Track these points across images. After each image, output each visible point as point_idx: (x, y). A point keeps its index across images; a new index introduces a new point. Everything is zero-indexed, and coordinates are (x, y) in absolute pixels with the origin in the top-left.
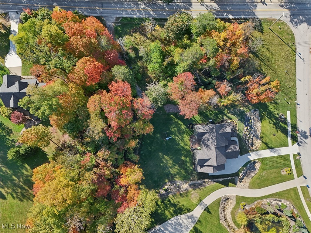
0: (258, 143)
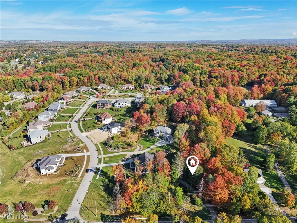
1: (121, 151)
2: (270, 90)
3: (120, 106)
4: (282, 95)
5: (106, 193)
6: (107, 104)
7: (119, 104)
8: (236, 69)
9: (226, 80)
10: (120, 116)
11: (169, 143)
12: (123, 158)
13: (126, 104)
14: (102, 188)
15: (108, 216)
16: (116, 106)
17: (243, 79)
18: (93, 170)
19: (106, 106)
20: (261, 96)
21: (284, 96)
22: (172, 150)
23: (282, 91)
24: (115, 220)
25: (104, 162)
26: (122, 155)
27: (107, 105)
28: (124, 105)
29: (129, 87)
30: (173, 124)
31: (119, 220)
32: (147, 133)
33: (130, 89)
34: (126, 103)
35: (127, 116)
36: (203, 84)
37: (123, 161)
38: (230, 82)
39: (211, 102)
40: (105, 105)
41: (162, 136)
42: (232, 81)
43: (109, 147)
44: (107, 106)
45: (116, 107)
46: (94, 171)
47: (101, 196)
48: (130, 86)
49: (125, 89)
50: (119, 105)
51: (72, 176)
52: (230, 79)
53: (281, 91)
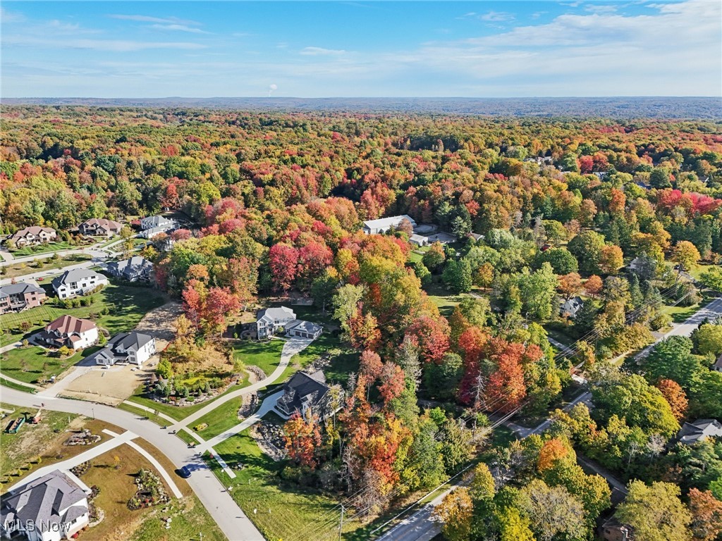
0: (253, 434)
1: (215, 395)
2: (394, 199)
3: (74, 291)
4: (420, 203)
5: (295, 493)
6: (33, 293)
7: (74, 285)
8: (296, 163)
9: (294, 187)
10: (103, 316)
11: (312, 340)
12: (240, 407)
13: (93, 282)
14: (274, 489)
15: (359, 530)
16: (64, 293)
17: (325, 182)
18: (197, 465)
19: (30, 300)
20: (382, 210)
21: (423, 205)
22: (331, 352)
23: (414, 196)
24: (382, 528)
25: (202, 435)
26: (229, 403)
27: (33, 296)
28: (89, 285)
29: (41, 235)
30: (273, 300)
31: (390, 523)
32: (236, 335)
33: (45, 239)
34: (93, 277)
35: (128, 312)
36: (253, 202)
37: (246, 415)
38: (304, 191)
39: (328, 234)
40: (28, 296)
41: (282, 330)
42: (307, 188)
43: (174, 398)
44: (34, 299)
45: (64, 296)
46: (202, 466)
47: (293, 505)
48: (43, 232)
49: (28, 243)
50: (74, 287)
51: (156, 503)
52: (302, 185)
53: (414, 198)
